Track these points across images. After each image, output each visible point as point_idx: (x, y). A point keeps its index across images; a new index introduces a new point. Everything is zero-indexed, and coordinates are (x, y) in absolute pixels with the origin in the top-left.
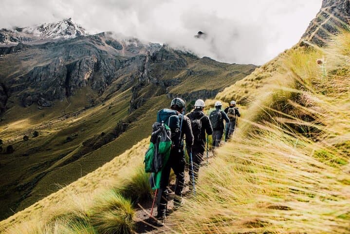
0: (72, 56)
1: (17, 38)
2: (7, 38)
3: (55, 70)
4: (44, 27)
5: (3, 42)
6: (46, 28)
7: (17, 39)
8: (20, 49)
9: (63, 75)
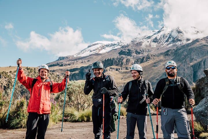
0: (194, 58)
1: (140, 50)
2: (133, 52)
3: (184, 71)
4: (158, 38)
5: (131, 56)
6: (159, 39)
7: (140, 52)
8: (149, 58)
9: (191, 74)
